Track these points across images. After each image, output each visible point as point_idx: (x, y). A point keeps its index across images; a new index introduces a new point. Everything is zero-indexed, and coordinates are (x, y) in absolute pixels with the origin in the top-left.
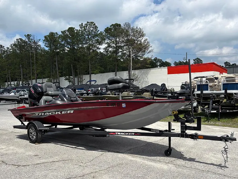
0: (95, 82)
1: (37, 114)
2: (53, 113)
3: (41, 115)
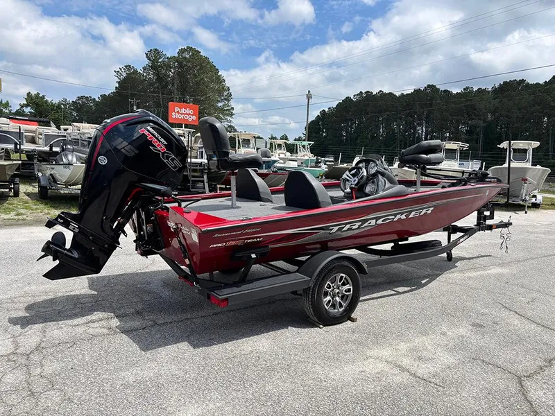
1: (336, 229)
2: (389, 219)
3: (349, 229)
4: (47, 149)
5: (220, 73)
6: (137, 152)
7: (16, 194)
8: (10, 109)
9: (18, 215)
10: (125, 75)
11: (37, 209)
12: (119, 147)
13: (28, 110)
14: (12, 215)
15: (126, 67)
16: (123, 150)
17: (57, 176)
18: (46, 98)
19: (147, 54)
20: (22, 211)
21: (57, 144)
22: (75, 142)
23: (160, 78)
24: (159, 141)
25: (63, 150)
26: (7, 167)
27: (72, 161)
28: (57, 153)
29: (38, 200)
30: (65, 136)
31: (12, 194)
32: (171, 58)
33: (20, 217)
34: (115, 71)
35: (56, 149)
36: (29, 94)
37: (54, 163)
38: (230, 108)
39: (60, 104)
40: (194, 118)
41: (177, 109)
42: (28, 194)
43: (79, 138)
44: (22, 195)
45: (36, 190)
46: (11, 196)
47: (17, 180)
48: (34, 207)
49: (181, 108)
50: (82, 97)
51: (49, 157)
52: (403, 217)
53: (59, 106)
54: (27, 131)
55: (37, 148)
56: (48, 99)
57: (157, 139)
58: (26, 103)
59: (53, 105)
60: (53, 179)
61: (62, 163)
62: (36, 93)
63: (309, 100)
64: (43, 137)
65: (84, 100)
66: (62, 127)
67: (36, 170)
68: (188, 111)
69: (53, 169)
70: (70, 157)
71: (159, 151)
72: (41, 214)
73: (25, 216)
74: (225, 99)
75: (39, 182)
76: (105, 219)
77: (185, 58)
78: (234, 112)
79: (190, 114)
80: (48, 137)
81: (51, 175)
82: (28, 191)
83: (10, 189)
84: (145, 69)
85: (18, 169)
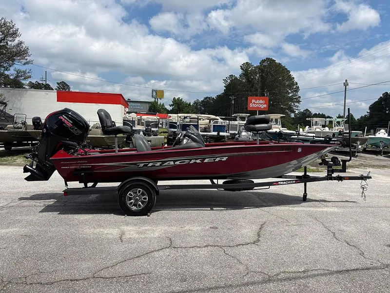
0: (4, 105)
1: (142, 165)
2: (185, 162)
3: (152, 166)
5: (291, 73)
6: (58, 127)
10: (229, 81)
15: (230, 76)
19: (241, 67)
23: (249, 81)
24: (69, 122)
32: (256, 67)
34: (223, 80)
36: (174, 98)
38: (297, 97)
40: (265, 106)
41: (253, 101)
49: (256, 100)
50: (206, 98)
52: (198, 161)
56: (184, 100)
58: (172, 103)
59: (186, 104)
62: (178, 98)
63: (346, 87)
65: (208, 99)
68: (261, 102)
71: (68, 126)
74: (295, 91)
77: (265, 66)
78: (301, 100)
79: (262, 104)
84: (240, 76)
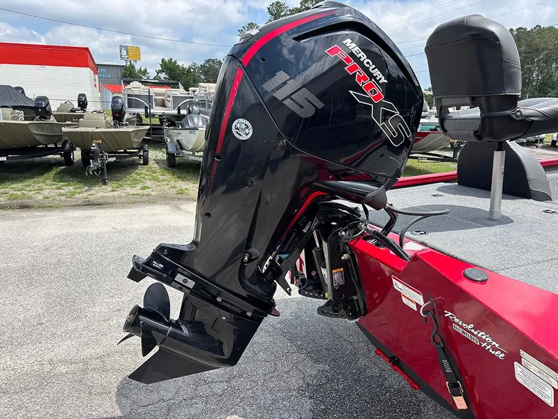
4: (175, 112)
6: (320, 105)
7: (146, 162)
8: (148, 75)
9: (143, 188)
11: (164, 180)
12: (280, 95)
13: (163, 76)
14: (137, 190)
15: (249, 25)
16: (288, 102)
17: (184, 143)
18: (178, 63)
19: (269, 9)
20: (149, 184)
21: (184, 106)
22: (202, 104)
24: (371, 76)
25: (190, 112)
26: (133, 134)
27: (198, 125)
28: (184, 116)
29: (166, 169)
30: (192, 98)
31: (142, 162)
32: (292, 11)
33: (146, 192)
34: (239, 31)
35: (183, 112)
36: (163, 60)
37: (180, 127)
39: (190, 68)
42: (158, 162)
43: (205, 99)
44: (151, 163)
45: (165, 157)
46: (141, 164)
47: (146, 146)
48: (161, 178)
50: (209, 61)
51: (175, 121)
53: (189, 71)
54: (157, 94)
55: (166, 112)
56: (180, 63)
57: (366, 70)
58: (161, 69)
59: (184, 69)
60: (180, 146)
61: (188, 127)
62: (169, 59)
64: (171, 99)
65: (211, 63)
66: (190, 89)
67: (165, 135)
69: (179, 134)
70: (196, 120)
71: (369, 100)
72: (167, 187)
73: (150, 190)
75: (167, 149)
76: (248, 262)
80: (176, 99)
81: (178, 141)
82: (158, 158)
83: (140, 156)
85: (148, 134)
